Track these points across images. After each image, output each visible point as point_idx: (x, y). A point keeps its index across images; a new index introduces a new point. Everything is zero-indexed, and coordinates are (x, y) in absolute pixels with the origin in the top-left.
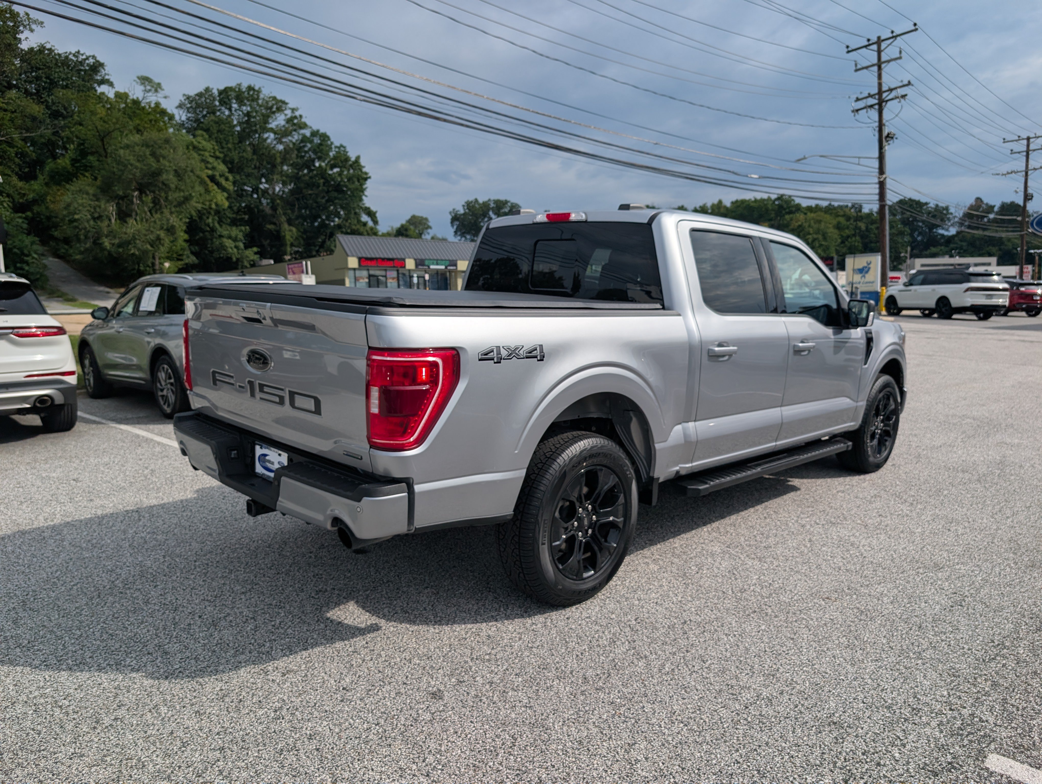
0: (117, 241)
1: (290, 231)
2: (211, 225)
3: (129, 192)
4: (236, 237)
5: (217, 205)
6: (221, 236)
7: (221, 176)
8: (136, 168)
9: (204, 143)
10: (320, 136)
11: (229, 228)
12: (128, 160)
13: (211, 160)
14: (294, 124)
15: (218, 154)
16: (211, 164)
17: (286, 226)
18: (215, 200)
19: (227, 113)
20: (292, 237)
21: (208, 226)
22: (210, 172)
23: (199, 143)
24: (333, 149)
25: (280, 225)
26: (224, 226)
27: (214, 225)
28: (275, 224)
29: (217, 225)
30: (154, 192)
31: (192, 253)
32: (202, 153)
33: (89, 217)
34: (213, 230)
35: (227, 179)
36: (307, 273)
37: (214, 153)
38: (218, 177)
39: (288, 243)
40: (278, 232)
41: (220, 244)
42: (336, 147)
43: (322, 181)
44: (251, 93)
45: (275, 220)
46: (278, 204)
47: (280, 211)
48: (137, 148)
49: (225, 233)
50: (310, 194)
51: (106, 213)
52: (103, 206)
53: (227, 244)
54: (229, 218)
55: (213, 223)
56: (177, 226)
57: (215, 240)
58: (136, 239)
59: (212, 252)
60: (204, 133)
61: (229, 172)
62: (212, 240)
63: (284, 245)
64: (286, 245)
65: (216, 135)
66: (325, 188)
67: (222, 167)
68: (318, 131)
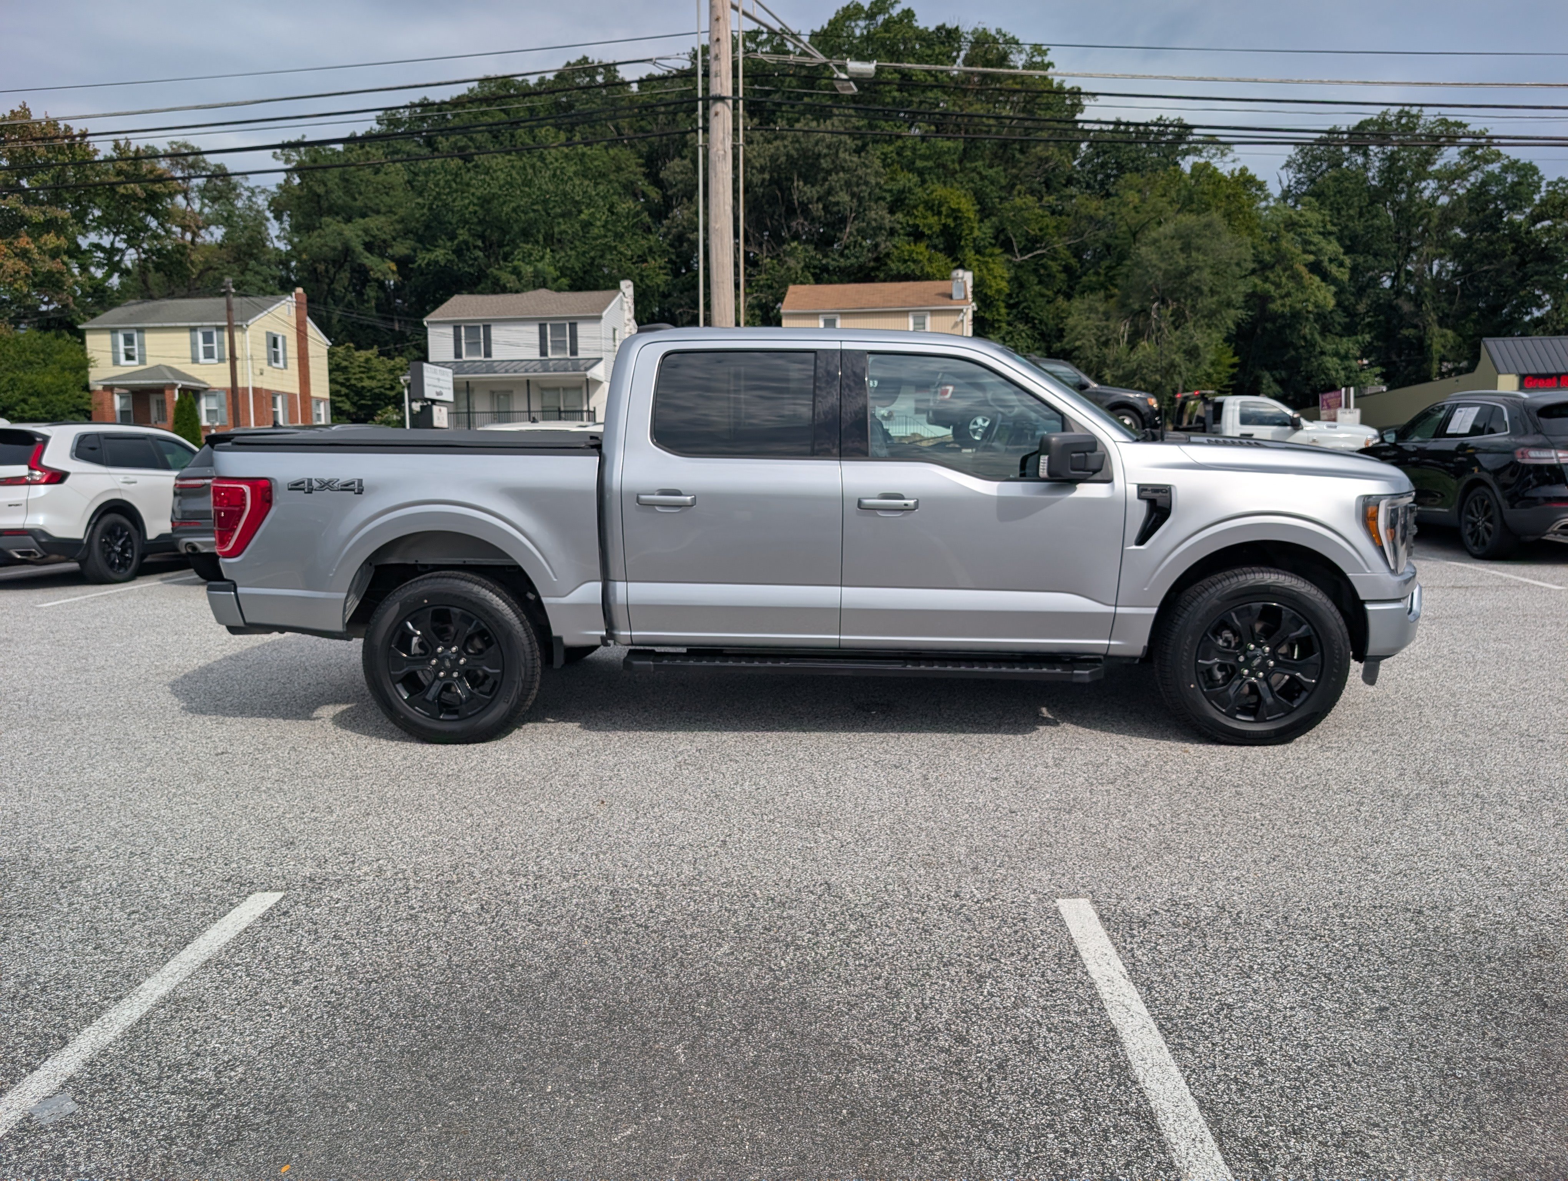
0: (1121, 372)
1: (1444, 336)
2: (1309, 337)
3: (1147, 303)
4: (1347, 353)
5: (1317, 306)
6: (1323, 353)
7: (1331, 261)
8: (1160, 269)
9: (1309, 214)
10: (1519, 169)
11: (1337, 339)
12: (1150, 260)
13: (1316, 239)
14: (1476, 157)
15: (1329, 227)
16: (1315, 245)
17: (1436, 329)
18: (1312, 300)
19: (1360, 160)
20: (1444, 347)
21: (1304, 338)
22: (1311, 258)
23: (1301, 215)
24: (1543, 189)
25: (1425, 328)
26: (1329, 339)
27: (1313, 338)
28: (1416, 327)
29: (1317, 337)
30: (1178, 300)
31: (1276, 381)
32: (1303, 230)
33: (1094, 342)
34: (1312, 344)
35: (1341, 265)
36: (1347, 406)
37: (1324, 227)
38: (1326, 263)
39: (1436, 356)
40: (1421, 340)
41: (1320, 365)
42: (1549, 184)
43: (1510, 246)
44: (1404, 121)
45: (1416, 321)
46: (1426, 295)
47: (1428, 305)
48: (1164, 243)
49: (1329, 347)
50: (1487, 272)
51: (1115, 335)
52: (1112, 326)
53: (1329, 365)
54: (1339, 324)
55: (1312, 334)
56: (1201, 345)
57: (1313, 359)
58: (1143, 368)
59: (1309, 378)
60: (1313, 200)
61: (1345, 254)
62: (1308, 359)
63: (1428, 360)
64: (1432, 360)
65: (1332, 199)
66: (1516, 258)
67: (1333, 247)
68: (1517, 161)
